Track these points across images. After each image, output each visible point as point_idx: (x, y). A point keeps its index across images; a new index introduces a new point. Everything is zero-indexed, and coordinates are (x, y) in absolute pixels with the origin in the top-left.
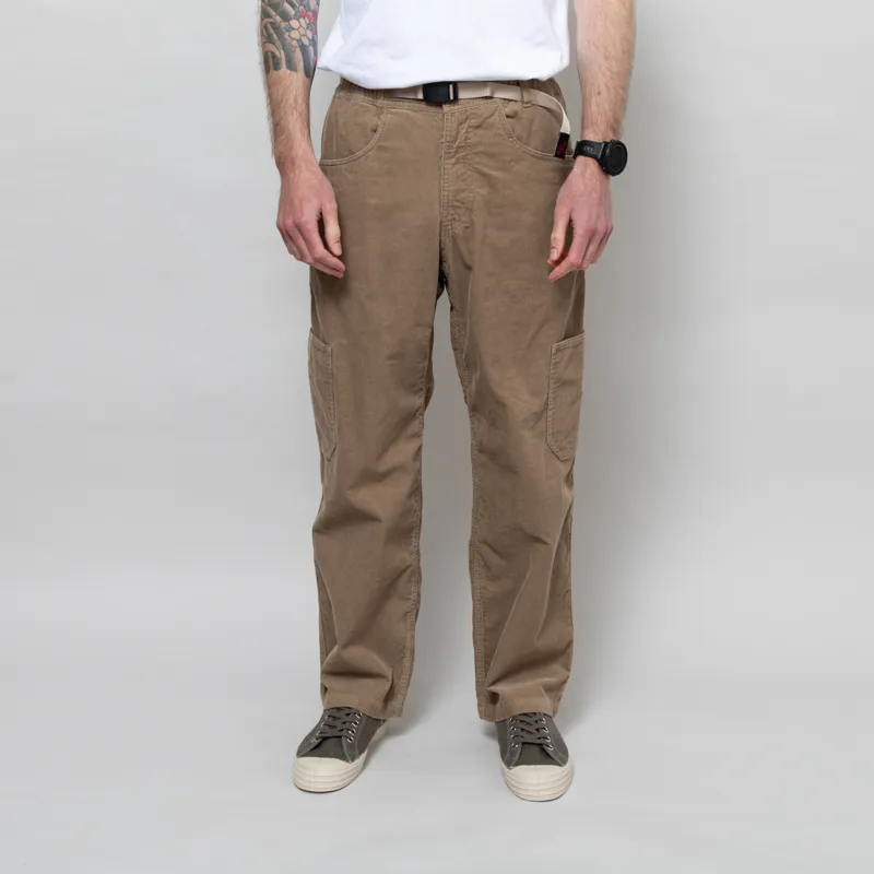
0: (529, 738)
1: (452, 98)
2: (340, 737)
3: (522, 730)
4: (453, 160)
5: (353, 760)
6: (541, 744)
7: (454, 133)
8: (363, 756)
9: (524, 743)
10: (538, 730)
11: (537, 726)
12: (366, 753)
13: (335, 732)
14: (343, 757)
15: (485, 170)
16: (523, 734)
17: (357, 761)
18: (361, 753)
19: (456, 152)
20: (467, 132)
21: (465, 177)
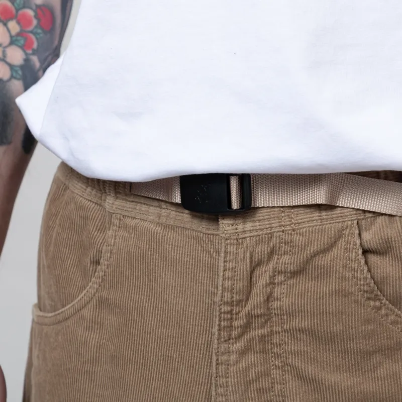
1: (235, 205)
4: (238, 346)
7: (241, 285)
15: (311, 370)
19: (247, 326)
20: (272, 283)
21: (265, 383)
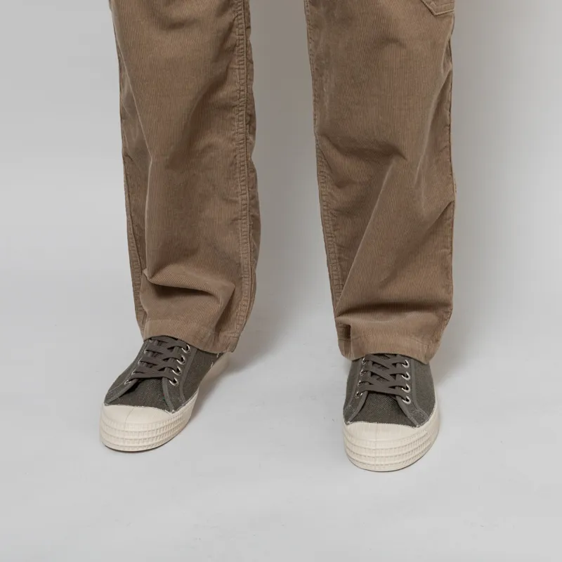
0: (379, 386)
2: (160, 378)
3: (373, 374)
5: (176, 409)
6: (395, 396)
8: (191, 402)
9: (370, 392)
10: (394, 375)
11: (393, 370)
12: (196, 396)
13: (153, 372)
14: (162, 405)
16: (374, 380)
17: (182, 409)
18: (188, 397)
